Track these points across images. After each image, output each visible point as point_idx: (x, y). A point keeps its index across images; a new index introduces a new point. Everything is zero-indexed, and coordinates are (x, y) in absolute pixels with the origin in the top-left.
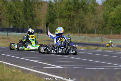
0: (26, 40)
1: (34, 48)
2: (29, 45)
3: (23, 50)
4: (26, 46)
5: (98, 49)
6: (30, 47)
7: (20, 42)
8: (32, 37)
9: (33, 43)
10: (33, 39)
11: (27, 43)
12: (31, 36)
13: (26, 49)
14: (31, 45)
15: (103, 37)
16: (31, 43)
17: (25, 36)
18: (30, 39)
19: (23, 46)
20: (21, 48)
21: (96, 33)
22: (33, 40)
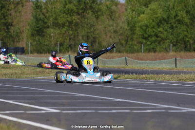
15: (127, 58)
21: (116, 52)
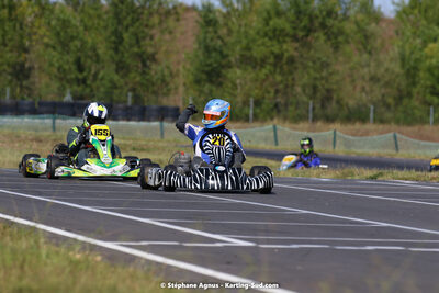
0: (80, 143)
1: (107, 172)
2: (88, 160)
3: (69, 177)
4: (79, 164)
5: (380, 178)
6: (94, 168)
7: (57, 151)
8: (98, 132)
9: (104, 152)
10: (103, 138)
11: (82, 152)
12: (94, 128)
13: (78, 173)
14: (96, 160)
16: (96, 154)
17: (76, 130)
18: (92, 138)
19: (69, 163)
20: (61, 171)
22: (103, 143)
